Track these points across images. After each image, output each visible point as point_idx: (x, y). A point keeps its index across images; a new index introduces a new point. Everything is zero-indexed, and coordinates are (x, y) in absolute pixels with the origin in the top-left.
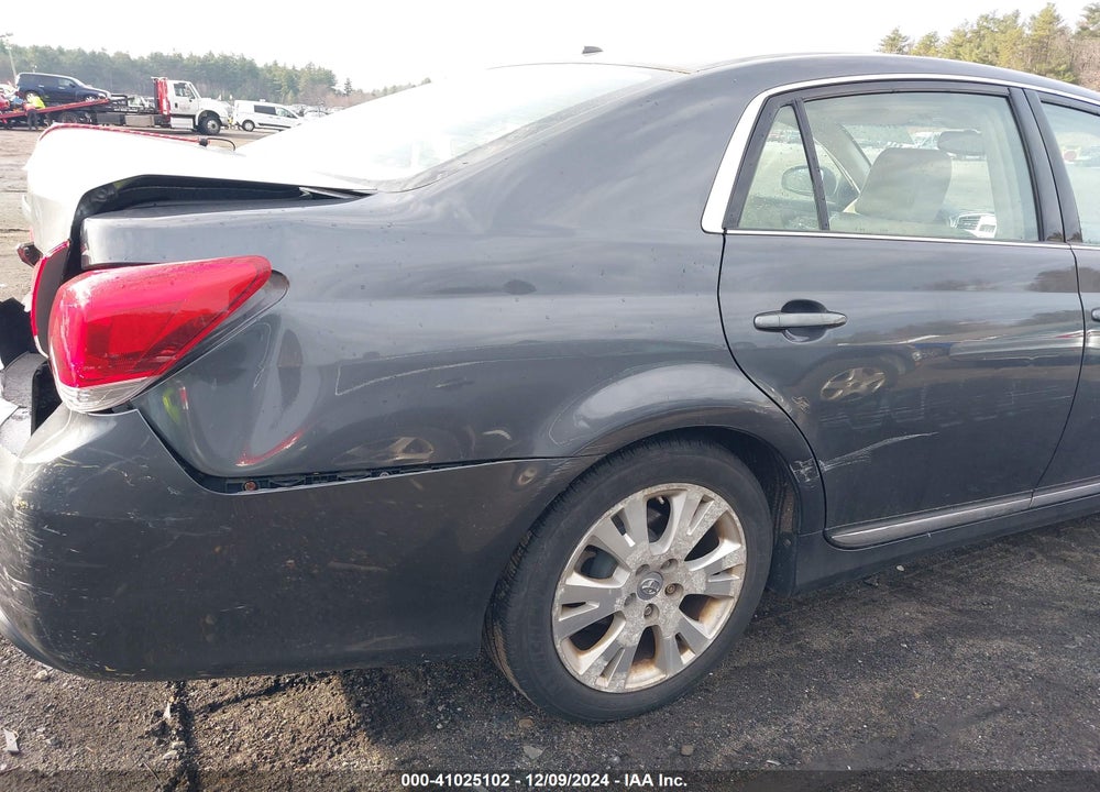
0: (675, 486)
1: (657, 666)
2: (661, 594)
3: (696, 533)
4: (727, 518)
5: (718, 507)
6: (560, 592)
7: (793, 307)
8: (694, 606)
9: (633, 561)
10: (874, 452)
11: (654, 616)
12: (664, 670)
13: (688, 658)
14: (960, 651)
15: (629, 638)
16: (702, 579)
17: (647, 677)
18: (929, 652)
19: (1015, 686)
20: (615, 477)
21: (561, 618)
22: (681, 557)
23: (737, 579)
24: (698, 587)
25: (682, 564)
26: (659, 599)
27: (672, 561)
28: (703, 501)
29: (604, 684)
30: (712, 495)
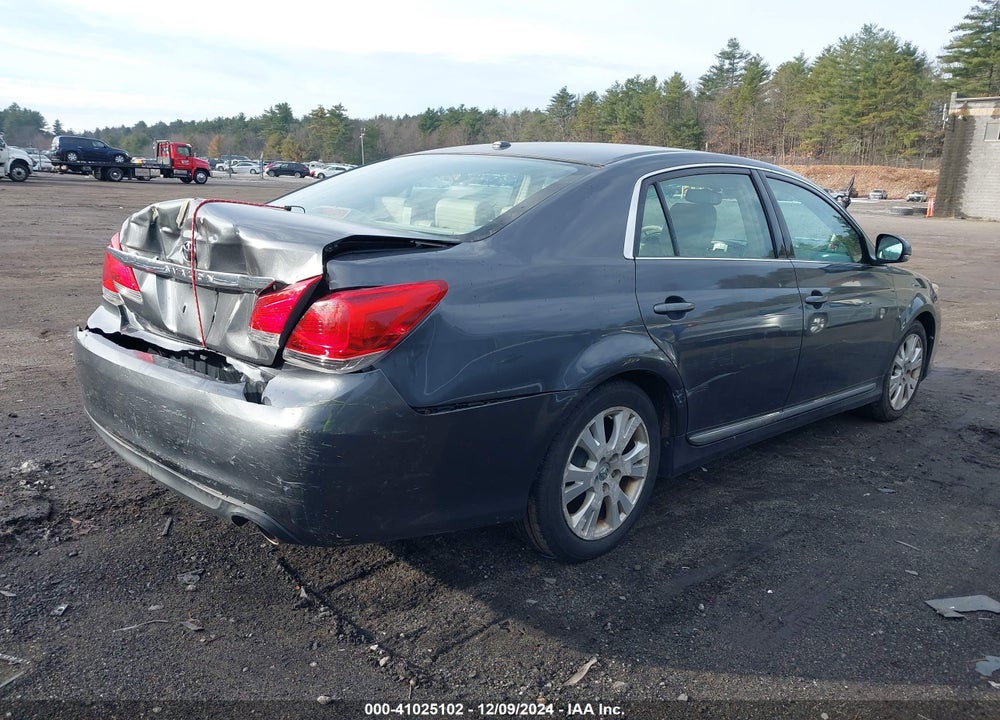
0: (618, 408)
1: (608, 523)
2: (609, 476)
3: (627, 436)
4: (640, 428)
5: (637, 420)
6: (566, 474)
7: (671, 300)
8: (625, 482)
9: (599, 455)
10: (710, 384)
11: (607, 491)
12: (611, 525)
13: (623, 517)
14: (756, 508)
15: (596, 504)
16: (630, 466)
17: (604, 530)
18: (741, 510)
19: (792, 521)
20: (592, 403)
21: (566, 491)
22: (620, 452)
23: (645, 465)
24: (627, 471)
25: (620, 456)
26: (608, 479)
27: (616, 455)
28: (631, 416)
29: (585, 535)
30: (634, 413)
